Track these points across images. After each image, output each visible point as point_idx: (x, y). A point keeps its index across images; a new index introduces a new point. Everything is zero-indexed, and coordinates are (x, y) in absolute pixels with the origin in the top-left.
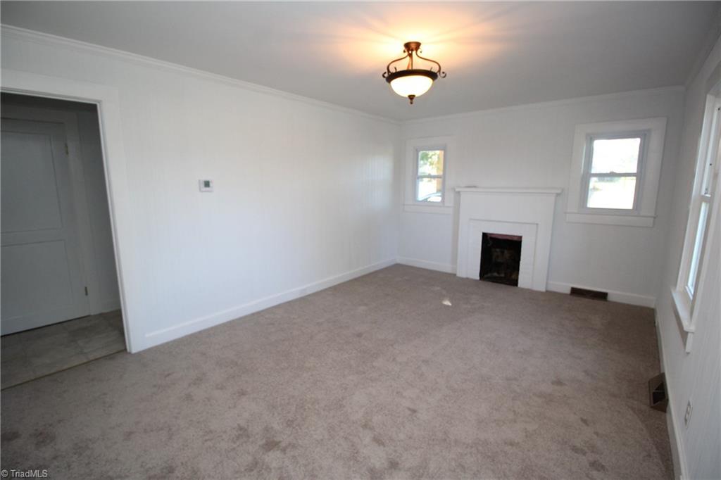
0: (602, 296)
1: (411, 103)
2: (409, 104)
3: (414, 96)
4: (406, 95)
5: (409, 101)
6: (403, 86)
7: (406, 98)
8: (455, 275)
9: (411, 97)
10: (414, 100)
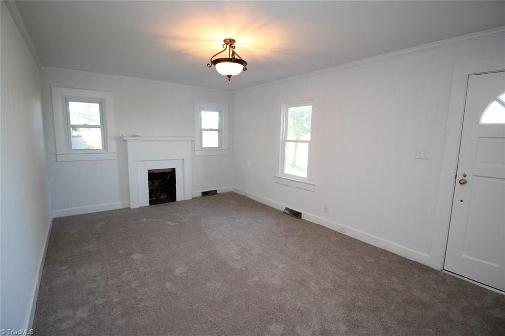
0: (215, 192)
1: (229, 80)
2: (228, 81)
3: (231, 75)
4: (225, 74)
5: (228, 79)
6: (224, 69)
7: (224, 76)
8: (129, 208)
9: (229, 76)
10: (231, 78)
